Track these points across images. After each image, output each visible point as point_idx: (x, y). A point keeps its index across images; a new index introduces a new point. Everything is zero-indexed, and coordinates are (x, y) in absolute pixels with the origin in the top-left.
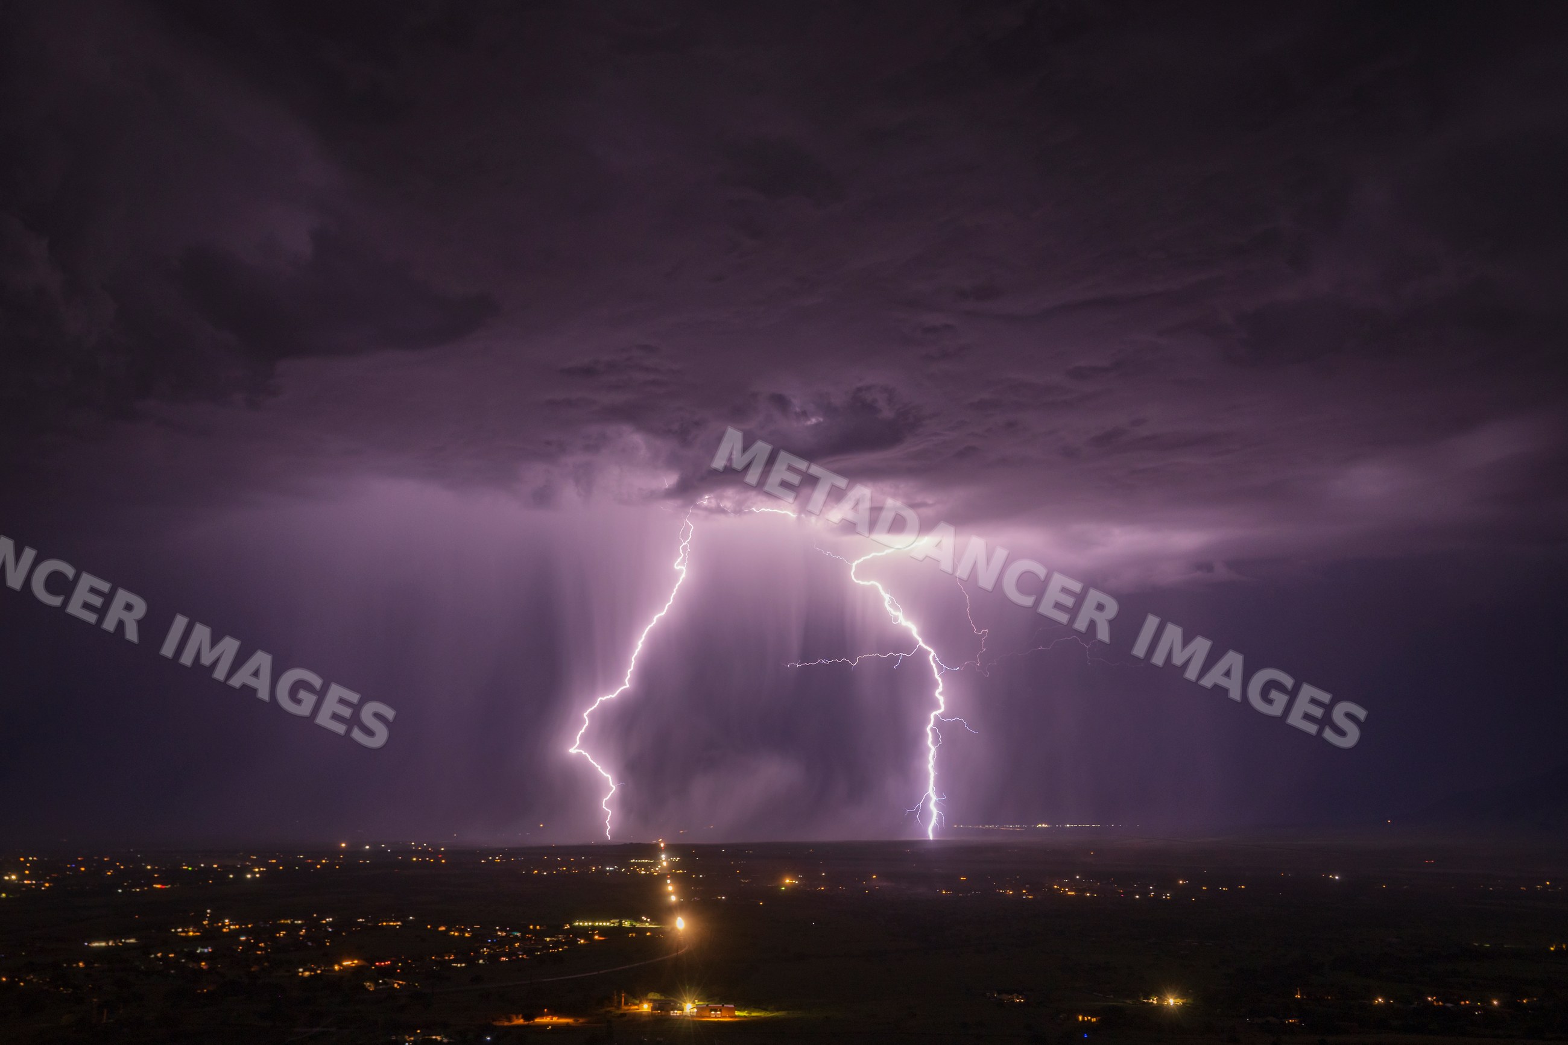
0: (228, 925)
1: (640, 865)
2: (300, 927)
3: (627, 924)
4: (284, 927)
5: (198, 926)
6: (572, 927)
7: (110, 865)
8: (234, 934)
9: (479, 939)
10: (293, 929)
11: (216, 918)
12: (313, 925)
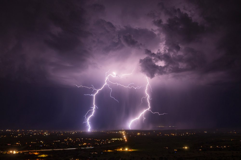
0: (70, 139)
1: (120, 132)
2: (79, 140)
3: (119, 139)
4: (77, 139)
5: (67, 139)
6: (112, 140)
7: (56, 132)
8: (71, 140)
9: (101, 141)
10: (78, 140)
11: (69, 138)
12: (81, 139)
